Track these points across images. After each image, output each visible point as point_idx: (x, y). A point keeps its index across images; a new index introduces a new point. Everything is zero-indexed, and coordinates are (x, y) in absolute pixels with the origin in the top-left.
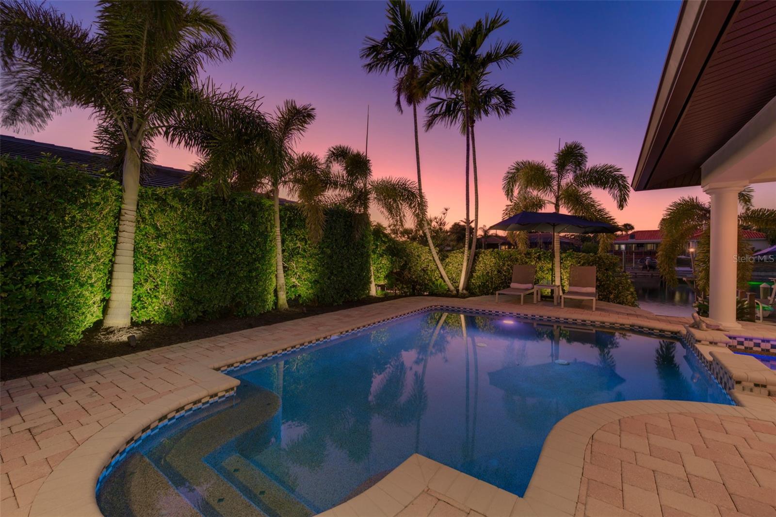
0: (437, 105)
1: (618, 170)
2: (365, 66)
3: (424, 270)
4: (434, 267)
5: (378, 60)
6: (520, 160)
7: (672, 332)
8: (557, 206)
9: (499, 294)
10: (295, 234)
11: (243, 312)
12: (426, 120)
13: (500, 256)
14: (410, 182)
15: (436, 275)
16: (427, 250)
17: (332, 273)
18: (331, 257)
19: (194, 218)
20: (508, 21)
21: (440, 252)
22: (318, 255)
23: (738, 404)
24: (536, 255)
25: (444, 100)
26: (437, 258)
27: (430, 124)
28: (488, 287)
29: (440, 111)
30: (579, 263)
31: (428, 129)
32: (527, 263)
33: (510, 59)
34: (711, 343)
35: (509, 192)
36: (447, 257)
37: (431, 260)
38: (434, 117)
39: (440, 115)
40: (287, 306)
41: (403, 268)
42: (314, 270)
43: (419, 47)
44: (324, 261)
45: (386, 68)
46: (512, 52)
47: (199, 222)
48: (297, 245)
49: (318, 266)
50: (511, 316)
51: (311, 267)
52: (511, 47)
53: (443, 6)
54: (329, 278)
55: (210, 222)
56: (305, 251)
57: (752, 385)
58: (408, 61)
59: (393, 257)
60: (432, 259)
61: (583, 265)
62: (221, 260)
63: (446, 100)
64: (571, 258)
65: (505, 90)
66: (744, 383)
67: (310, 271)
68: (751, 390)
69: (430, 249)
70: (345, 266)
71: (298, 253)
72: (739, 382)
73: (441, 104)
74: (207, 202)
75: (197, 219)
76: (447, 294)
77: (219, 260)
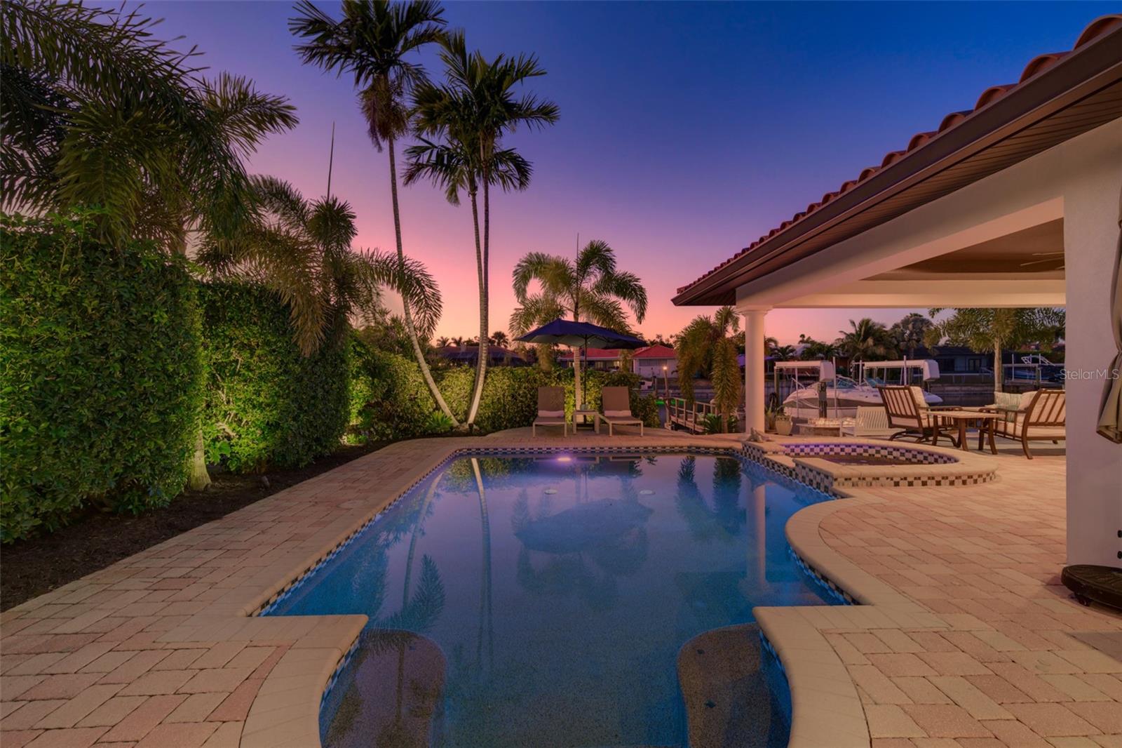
0: (423, 150)
1: (637, 280)
2: (302, 48)
3: (413, 400)
4: (426, 393)
5: (326, 46)
6: (534, 252)
7: (725, 449)
8: (576, 315)
9: (536, 425)
10: (226, 336)
11: (136, 503)
12: (406, 167)
13: (515, 377)
14: (410, 262)
15: (429, 405)
16: (416, 368)
17: (300, 408)
18: (299, 380)
19: (39, 287)
20: (545, 73)
21: (434, 370)
22: (277, 375)
23: (843, 496)
24: (556, 375)
25: (434, 147)
26: (430, 380)
27: (411, 177)
28: (501, 417)
29: (428, 161)
30: (603, 383)
31: (407, 183)
32: (546, 384)
33: (543, 121)
34: (774, 453)
35: (520, 291)
36: (443, 379)
37: (421, 383)
38: (419, 167)
39: (427, 166)
40: (208, 480)
41: (388, 394)
42: (268, 405)
43: (400, 54)
44: (288, 387)
45: (338, 64)
46: (547, 114)
47: (53, 298)
48: (232, 358)
49: (279, 397)
50: (566, 452)
51: (261, 400)
52: (545, 107)
53: (443, 10)
54: (295, 419)
55: (82, 300)
56: (249, 369)
57: (843, 480)
58: (382, 69)
59: (373, 378)
60: (422, 381)
61: (606, 385)
62: (106, 389)
63: (436, 147)
64: (594, 376)
65: (520, 157)
66: (839, 480)
67: (260, 406)
68: (843, 485)
69: (419, 367)
70: (320, 395)
71: (234, 373)
72: (836, 480)
73: (430, 151)
74: (73, 252)
75: (49, 290)
76: (452, 433)
77: (101, 388)
